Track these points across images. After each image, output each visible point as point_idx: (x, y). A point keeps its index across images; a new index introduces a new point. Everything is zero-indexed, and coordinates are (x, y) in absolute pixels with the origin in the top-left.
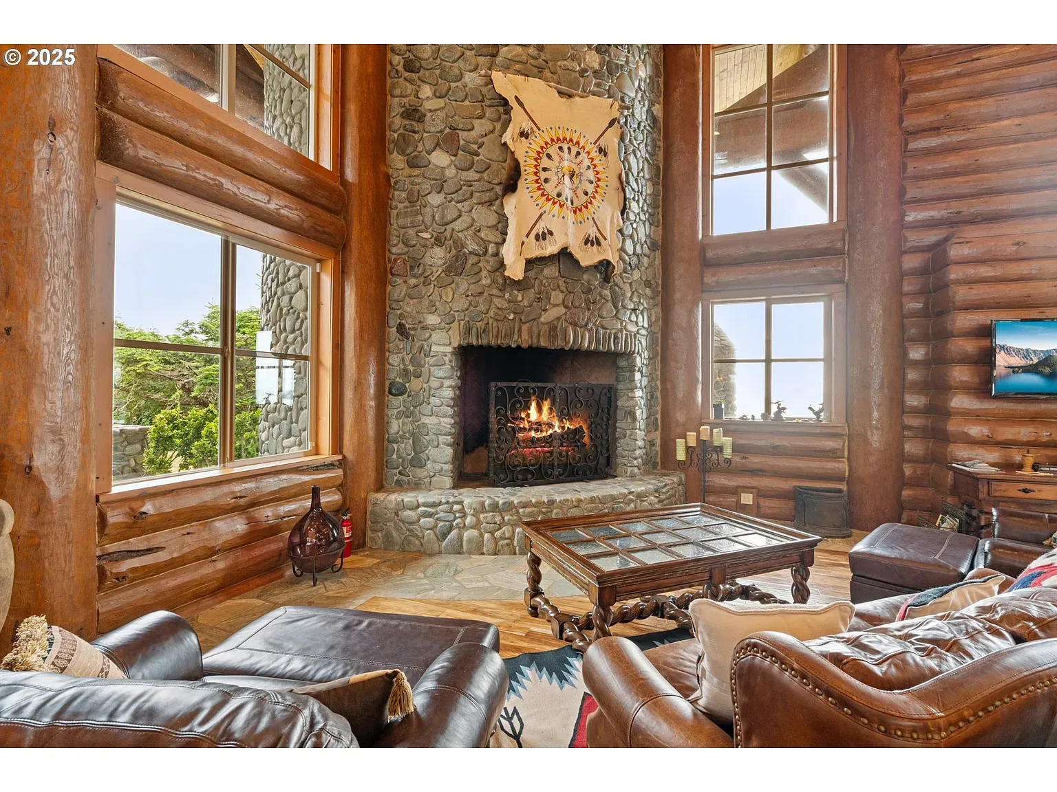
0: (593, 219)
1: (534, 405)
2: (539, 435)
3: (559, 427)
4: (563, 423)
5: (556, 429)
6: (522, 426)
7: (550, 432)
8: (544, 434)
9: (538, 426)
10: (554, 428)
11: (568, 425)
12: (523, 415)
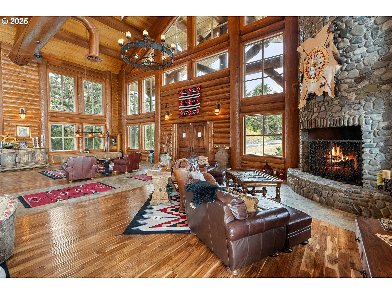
0: (323, 76)
1: (333, 148)
2: (335, 162)
3: (344, 159)
4: (345, 157)
5: (342, 159)
6: (329, 157)
7: (340, 160)
8: (337, 161)
9: (335, 158)
10: (341, 159)
11: (347, 158)
12: (329, 153)
